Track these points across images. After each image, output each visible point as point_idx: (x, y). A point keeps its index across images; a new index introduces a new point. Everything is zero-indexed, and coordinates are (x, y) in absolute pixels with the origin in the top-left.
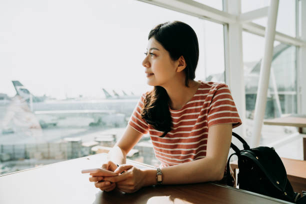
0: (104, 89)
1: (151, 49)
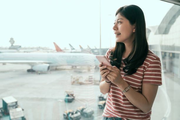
0: (70, 45)
1: (118, 19)
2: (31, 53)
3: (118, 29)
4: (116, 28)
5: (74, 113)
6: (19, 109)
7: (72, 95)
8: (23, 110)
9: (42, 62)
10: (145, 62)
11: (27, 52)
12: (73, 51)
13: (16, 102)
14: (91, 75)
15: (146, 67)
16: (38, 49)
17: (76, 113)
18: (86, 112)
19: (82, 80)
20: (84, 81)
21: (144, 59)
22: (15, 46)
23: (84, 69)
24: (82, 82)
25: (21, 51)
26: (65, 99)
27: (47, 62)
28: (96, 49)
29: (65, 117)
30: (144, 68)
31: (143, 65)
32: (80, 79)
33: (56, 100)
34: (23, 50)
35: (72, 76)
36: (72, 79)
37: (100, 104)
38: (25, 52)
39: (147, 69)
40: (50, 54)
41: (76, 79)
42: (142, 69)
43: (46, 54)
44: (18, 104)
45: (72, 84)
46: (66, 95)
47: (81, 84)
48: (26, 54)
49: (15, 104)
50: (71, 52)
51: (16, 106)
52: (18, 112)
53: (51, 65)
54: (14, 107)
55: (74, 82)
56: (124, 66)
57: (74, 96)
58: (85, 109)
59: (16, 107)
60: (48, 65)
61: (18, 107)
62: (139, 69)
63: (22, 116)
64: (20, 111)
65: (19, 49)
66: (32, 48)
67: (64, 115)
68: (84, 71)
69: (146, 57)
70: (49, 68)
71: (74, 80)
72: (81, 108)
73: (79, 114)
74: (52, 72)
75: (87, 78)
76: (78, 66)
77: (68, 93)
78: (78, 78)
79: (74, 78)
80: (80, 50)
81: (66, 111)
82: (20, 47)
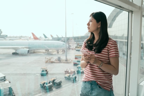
2: (15, 41)
3: (89, 25)
4: (88, 24)
5: (48, 83)
6: (7, 82)
7: (46, 71)
8: (10, 82)
9: (23, 47)
10: (108, 44)
11: (12, 40)
12: (46, 39)
13: (5, 77)
14: (59, 56)
15: (109, 47)
16: (20, 37)
17: (49, 83)
18: (56, 82)
19: (53, 60)
20: (55, 60)
21: (107, 43)
22: (3, 35)
23: (54, 52)
24: (53, 61)
25: (7, 39)
26: (41, 73)
27: (28, 47)
28: (63, 38)
29: (41, 86)
30: (108, 48)
31: (107, 46)
32: (51, 59)
33: (35, 74)
34: (9, 39)
35: (45, 57)
36: (46, 59)
37: (66, 76)
38: (10, 40)
39: (110, 49)
40: (30, 41)
41: (49, 59)
42: (107, 49)
43: (27, 41)
44: (6, 78)
45: (46, 63)
46: (42, 70)
47: (52, 62)
48: (11, 41)
49: (3, 78)
50: (45, 40)
51: (5, 79)
52: (6, 84)
53: (30, 49)
54: (3, 81)
55: (47, 61)
56: (95, 48)
57: (48, 71)
58: (56, 80)
59: (5, 81)
60: (28, 49)
61: (6, 80)
62: (105, 49)
63: (10, 86)
64: (8, 83)
65: (5, 38)
66: (16, 37)
67: (41, 85)
68: (54, 53)
69: (108, 41)
70: (28, 51)
71: (47, 60)
72: (53, 79)
73: (51, 84)
74: (31, 55)
75: (56, 58)
76: (50, 50)
77: (43, 69)
78: (50, 58)
79: (47, 59)
80: (51, 38)
81: (42, 82)
82: (7, 36)
